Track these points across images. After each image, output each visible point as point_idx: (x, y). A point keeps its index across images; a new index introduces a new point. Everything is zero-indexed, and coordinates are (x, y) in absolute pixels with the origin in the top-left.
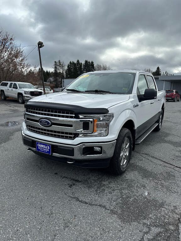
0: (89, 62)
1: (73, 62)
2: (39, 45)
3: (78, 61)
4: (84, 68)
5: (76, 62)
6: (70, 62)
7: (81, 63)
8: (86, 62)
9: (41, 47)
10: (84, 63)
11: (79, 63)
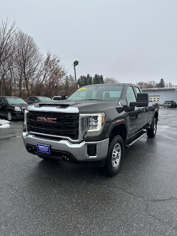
0: (99, 76)
1: (83, 76)
2: (74, 63)
3: (88, 75)
4: (94, 82)
5: (86, 76)
6: (81, 77)
7: (91, 77)
8: (96, 76)
9: (76, 65)
10: (94, 76)
11: (89, 77)
